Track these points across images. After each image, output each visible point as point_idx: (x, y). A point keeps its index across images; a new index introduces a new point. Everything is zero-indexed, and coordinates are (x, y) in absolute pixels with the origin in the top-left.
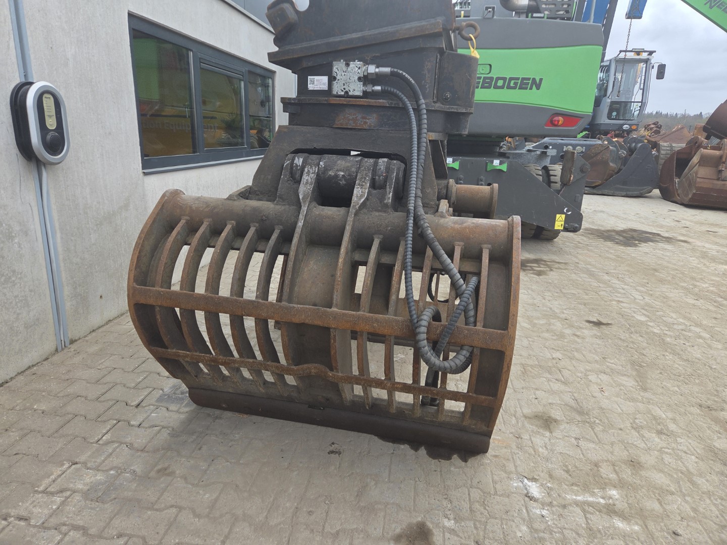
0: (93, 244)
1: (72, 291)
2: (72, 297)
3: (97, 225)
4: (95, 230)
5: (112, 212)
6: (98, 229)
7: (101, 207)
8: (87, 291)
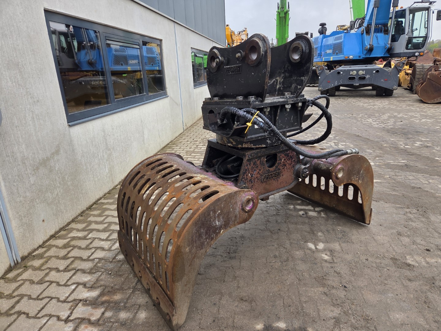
0: (33, 185)
1: (19, 223)
2: (19, 227)
3: (34, 170)
4: (33, 174)
5: (46, 159)
6: (36, 173)
7: (36, 156)
8: (31, 219)
